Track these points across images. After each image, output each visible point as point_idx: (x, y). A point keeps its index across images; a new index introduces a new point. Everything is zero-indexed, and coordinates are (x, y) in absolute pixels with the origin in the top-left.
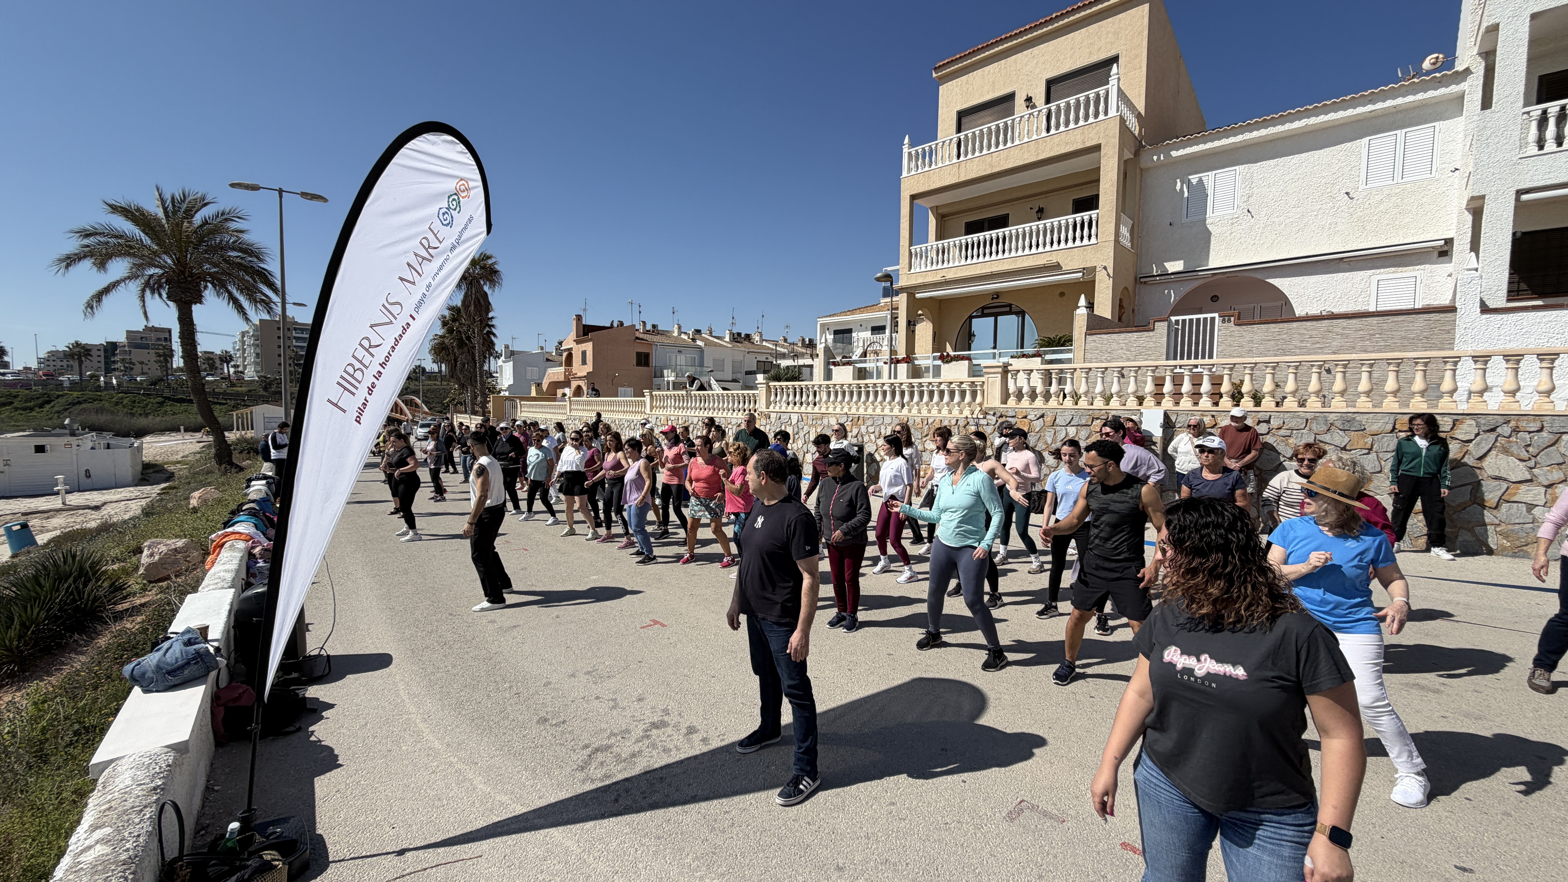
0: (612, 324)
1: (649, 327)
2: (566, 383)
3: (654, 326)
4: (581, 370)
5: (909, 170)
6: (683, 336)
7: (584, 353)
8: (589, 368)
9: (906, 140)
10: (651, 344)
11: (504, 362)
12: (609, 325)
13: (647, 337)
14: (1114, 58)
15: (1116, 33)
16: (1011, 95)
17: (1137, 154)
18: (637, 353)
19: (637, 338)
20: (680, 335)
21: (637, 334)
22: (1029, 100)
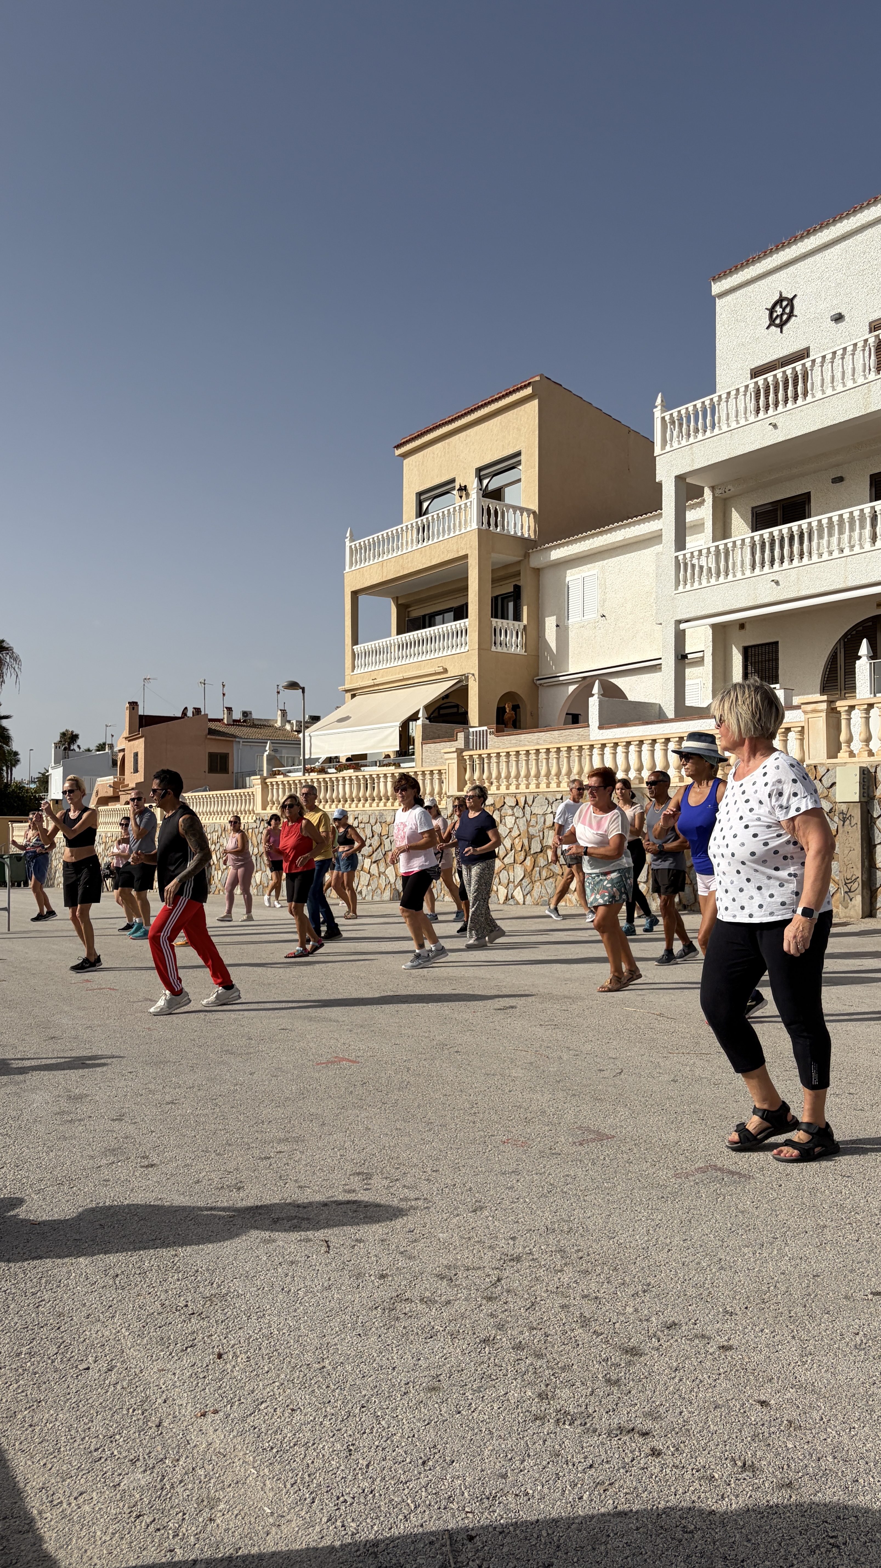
1: (237, 715)
2: (115, 799)
3: (245, 714)
4: (133, 779)
5: (350, 565)
6: (288, 726)
7: (136, 756)
8: (140, 777)
9: (348, 532)
10: (230, 741)
11: (52, 769)
13: (232, 730)
14: (519, 454)
15: (519, 430)
16: (453, 481)
17: (527, 556)
18: (211, 755)
19: (211, 732)
20: (283, 725)
21: (213, 726)
22: (463, 489)
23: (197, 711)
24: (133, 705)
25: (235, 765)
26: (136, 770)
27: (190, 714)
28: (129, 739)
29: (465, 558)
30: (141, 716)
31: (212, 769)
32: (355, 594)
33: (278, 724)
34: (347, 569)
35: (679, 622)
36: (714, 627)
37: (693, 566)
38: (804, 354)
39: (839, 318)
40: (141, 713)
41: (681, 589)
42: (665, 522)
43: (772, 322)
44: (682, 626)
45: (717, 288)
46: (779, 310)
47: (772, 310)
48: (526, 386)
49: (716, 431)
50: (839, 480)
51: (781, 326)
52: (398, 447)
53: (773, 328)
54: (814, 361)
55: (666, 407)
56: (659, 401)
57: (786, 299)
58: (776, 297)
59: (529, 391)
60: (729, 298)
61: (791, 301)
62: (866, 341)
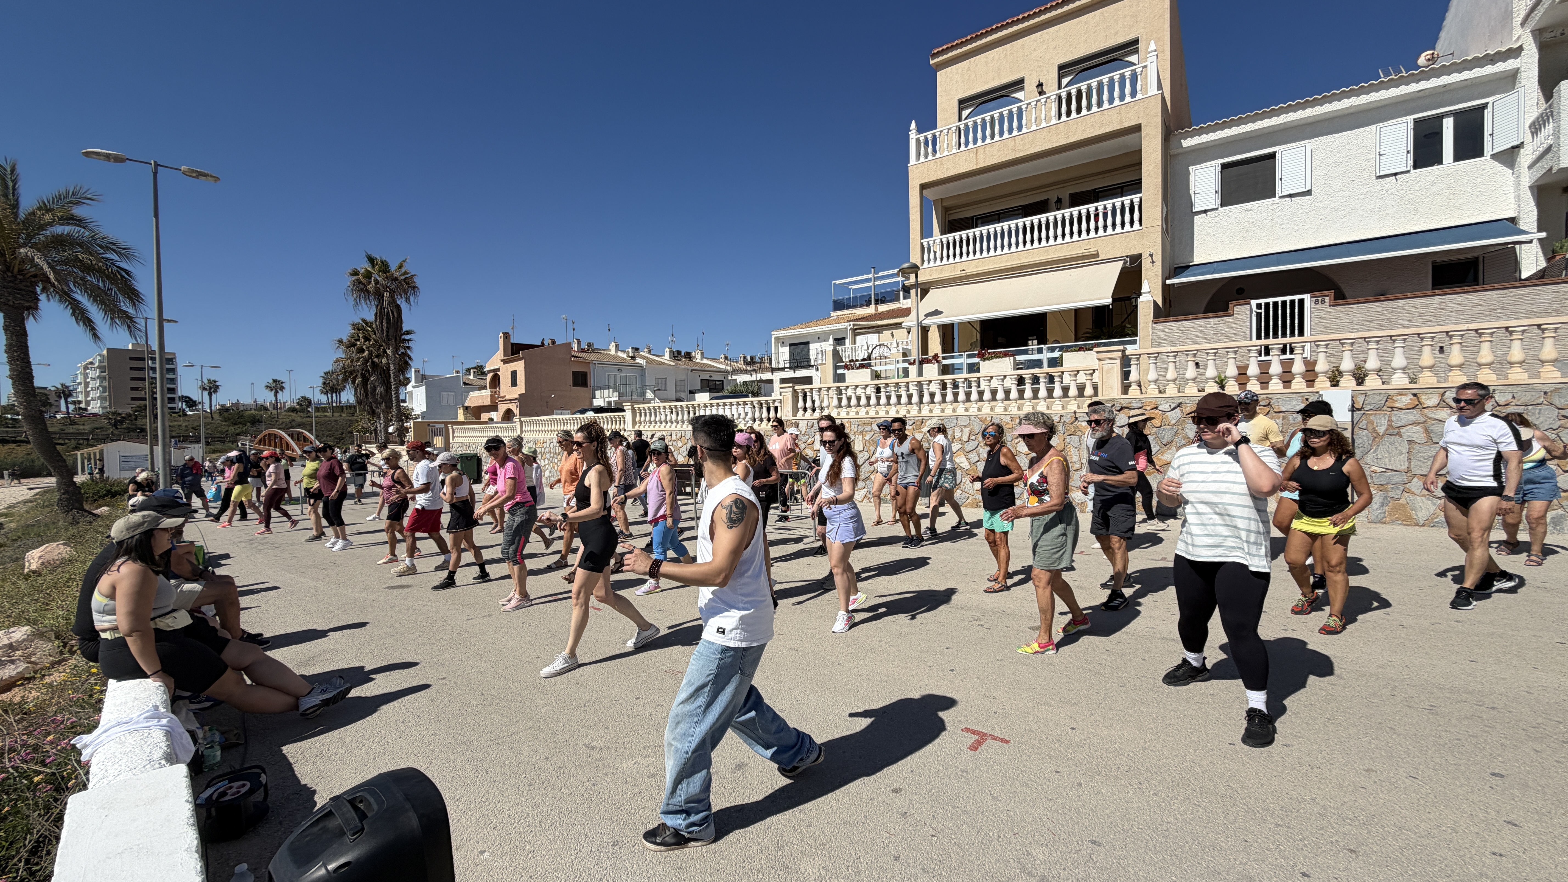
0: (543, 344)
1: (584, 346)
2: (493, 407)
3: (589, 345)
4: (510, 392)
5: (918, 158)
6: (620, 354)
7: (514, 374)
8: (521, 389)
9: (913, 125)
10: (587, 363)
11: (414, 387)
12: (539, 344)
14: (1132, 44)
15: (1135, 16)
16: (1018, 82)
18: (575, 373)
19: (573, 356)
20: (617, 353)
21: (569, 352)
22: (1041, 86)
23: (554, 342)
24: (506, 336)
26: (514, 383)
28: (505, 362)
29: (1137, 128)
30: (512, 344)
31: (576, 384)
32: (923, 187)
33: (613, 352)
34: (912, 162)
40: (512, 341)
52: (935, 54)
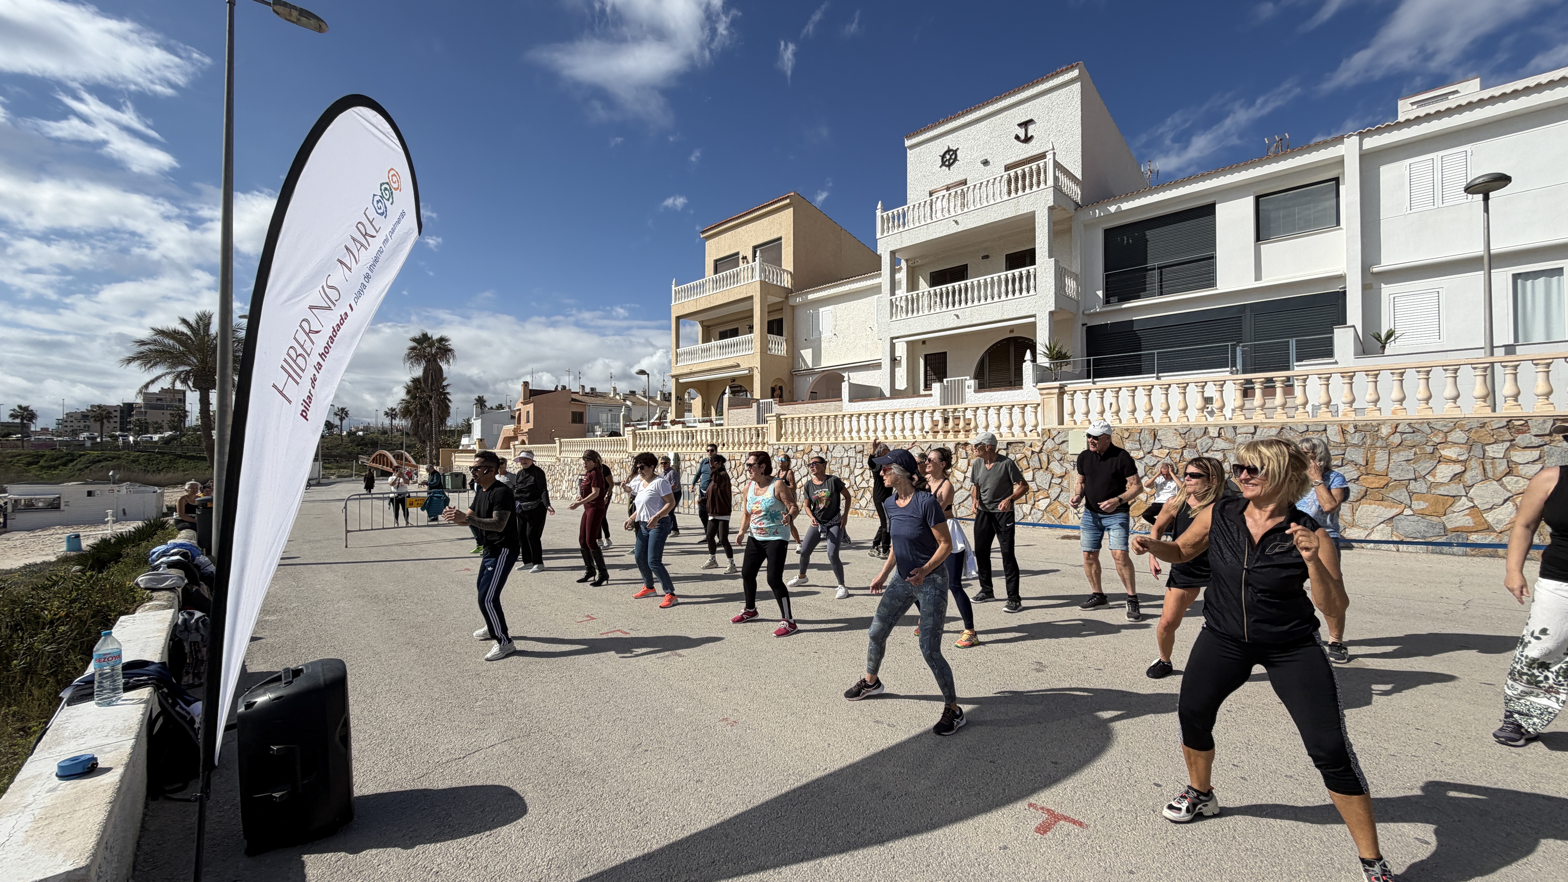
0: (556, 389)
1: (587, 390)
2: (515, 438)
3: (592, 389)
4: (526, 427)
6: (618, 397)
7: (528, 412)
8: (531, 425)
10: (587, 405)
12: (552, 389)
13: (585, 399)
14: (780, 239)
15: (781, 224)
16: (738, 253)
17: (787, 298)
18: (573, 412)
19: (573, 400)
20: (615, 396)
21: (574, 396)
22: (744, 258)
23: (564, 387)
24: (526, 384)
25: (587, 419)
26: (528, 421)
27: (559, 389)
28: (524, 403)
29: (751, 298)
30: (531, 390)
31: (574, 421)
32: (678, 318)
33: (612, 395)
34: (673, 303)
35: (892, 339)
36: (907, 342)
37: (897, 306)
38: (964, 182)
39: (986, 163)
40: (530, 388)
41: (894, 318)
42: (884, 279)
43: (943, 164)
44: (894, 341)
45: (908, 143)
46: (948, 157)
47: (943, 157)
48: (786, 198)
49: (906, 228)
50: (986, 257)
51: (949, 166)
52: (703, 232)
53: (944, 167)
54: (968, 188)
55: (884, 209)
56: (879, 206)
57: (952, 150)
58: (946, 149)
59: (788, 201)
60: (917, 150)
61: (955, 152)
62: (1002, 177)
